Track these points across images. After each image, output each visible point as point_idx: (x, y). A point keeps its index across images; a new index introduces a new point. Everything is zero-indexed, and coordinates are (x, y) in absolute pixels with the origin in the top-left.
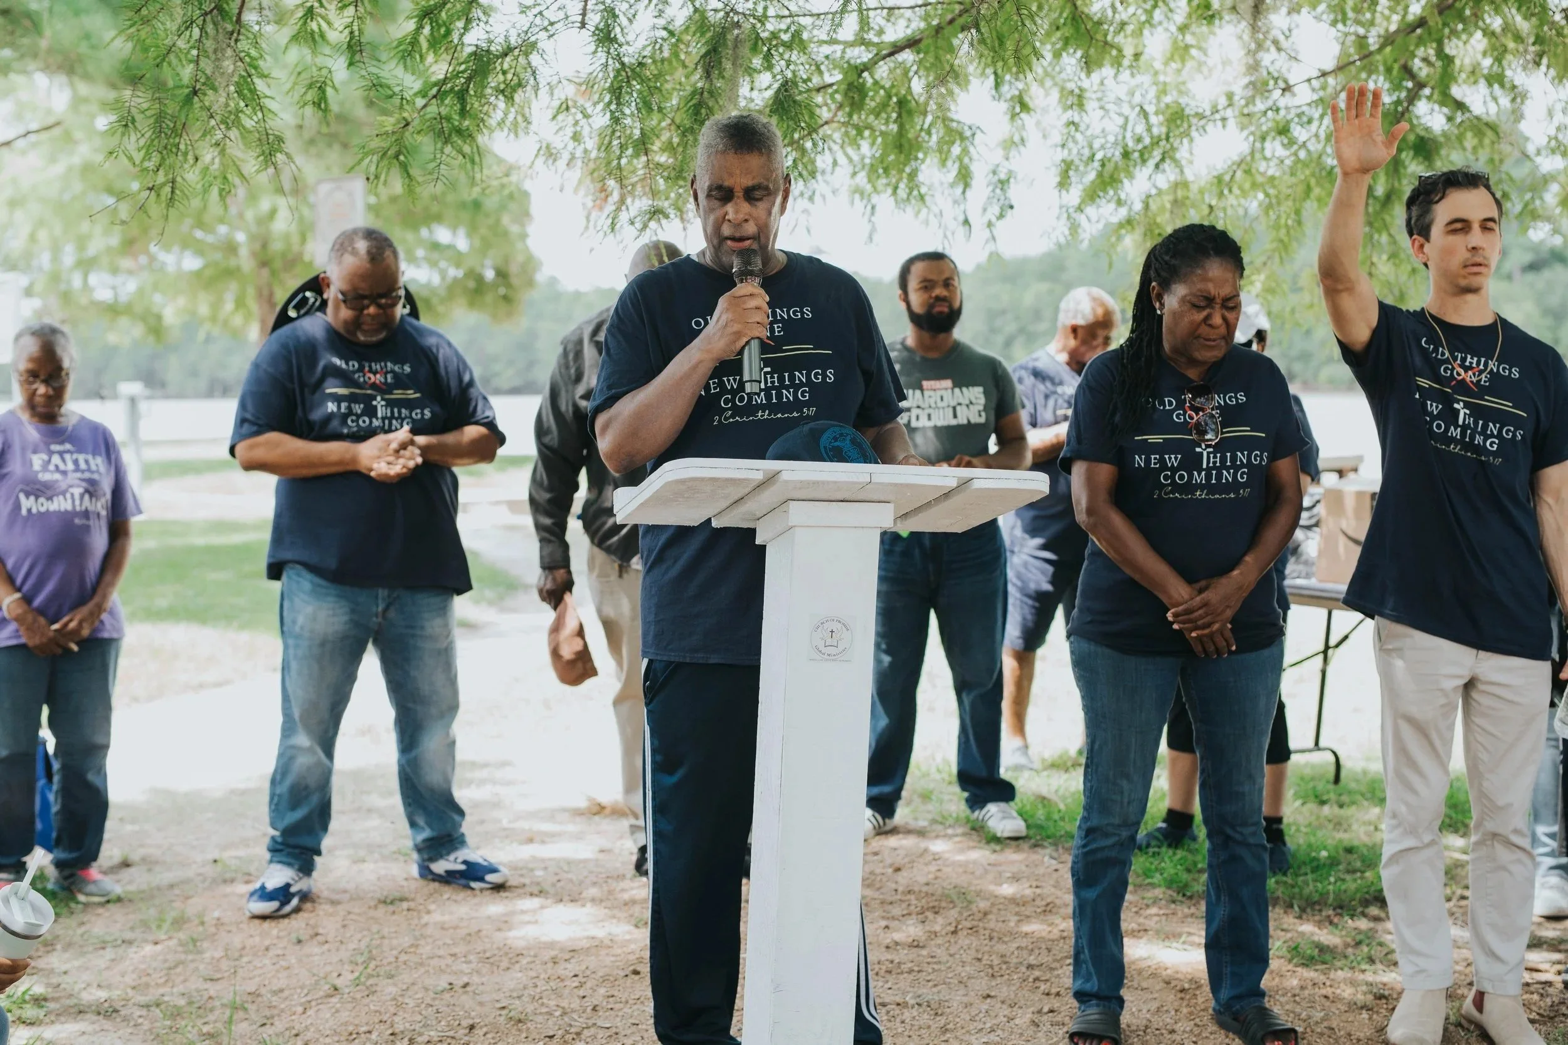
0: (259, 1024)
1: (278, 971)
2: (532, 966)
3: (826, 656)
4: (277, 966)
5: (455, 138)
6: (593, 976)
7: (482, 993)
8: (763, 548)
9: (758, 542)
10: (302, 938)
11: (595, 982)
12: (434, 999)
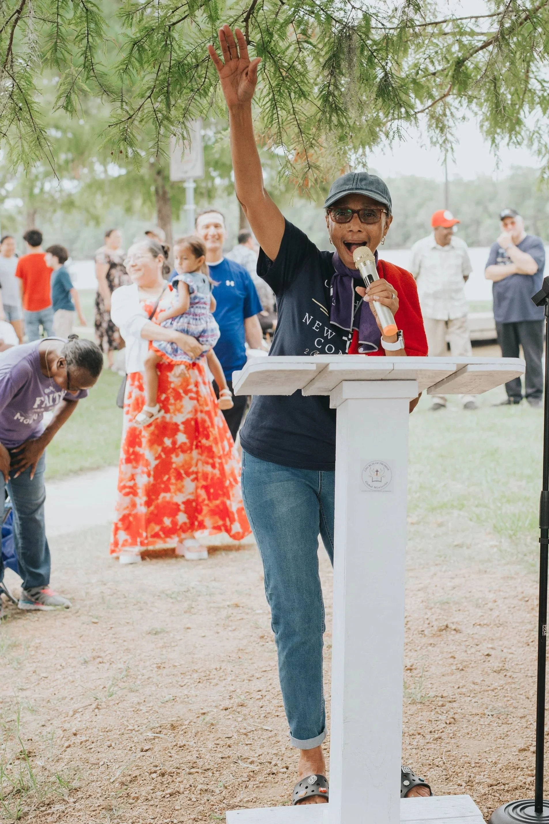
0: (41, 724)
1: (66, 684)
2: (233, 683)
3: (373, 488)
4: (66, 680)
5: (165, 122)
6: (272, 691)
7: (194, 702)
8: (335, 410)
9: (331, 407)
10: (87, 660)
11: (272, 696)
12: (160, 707)
